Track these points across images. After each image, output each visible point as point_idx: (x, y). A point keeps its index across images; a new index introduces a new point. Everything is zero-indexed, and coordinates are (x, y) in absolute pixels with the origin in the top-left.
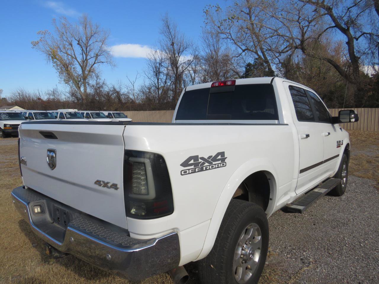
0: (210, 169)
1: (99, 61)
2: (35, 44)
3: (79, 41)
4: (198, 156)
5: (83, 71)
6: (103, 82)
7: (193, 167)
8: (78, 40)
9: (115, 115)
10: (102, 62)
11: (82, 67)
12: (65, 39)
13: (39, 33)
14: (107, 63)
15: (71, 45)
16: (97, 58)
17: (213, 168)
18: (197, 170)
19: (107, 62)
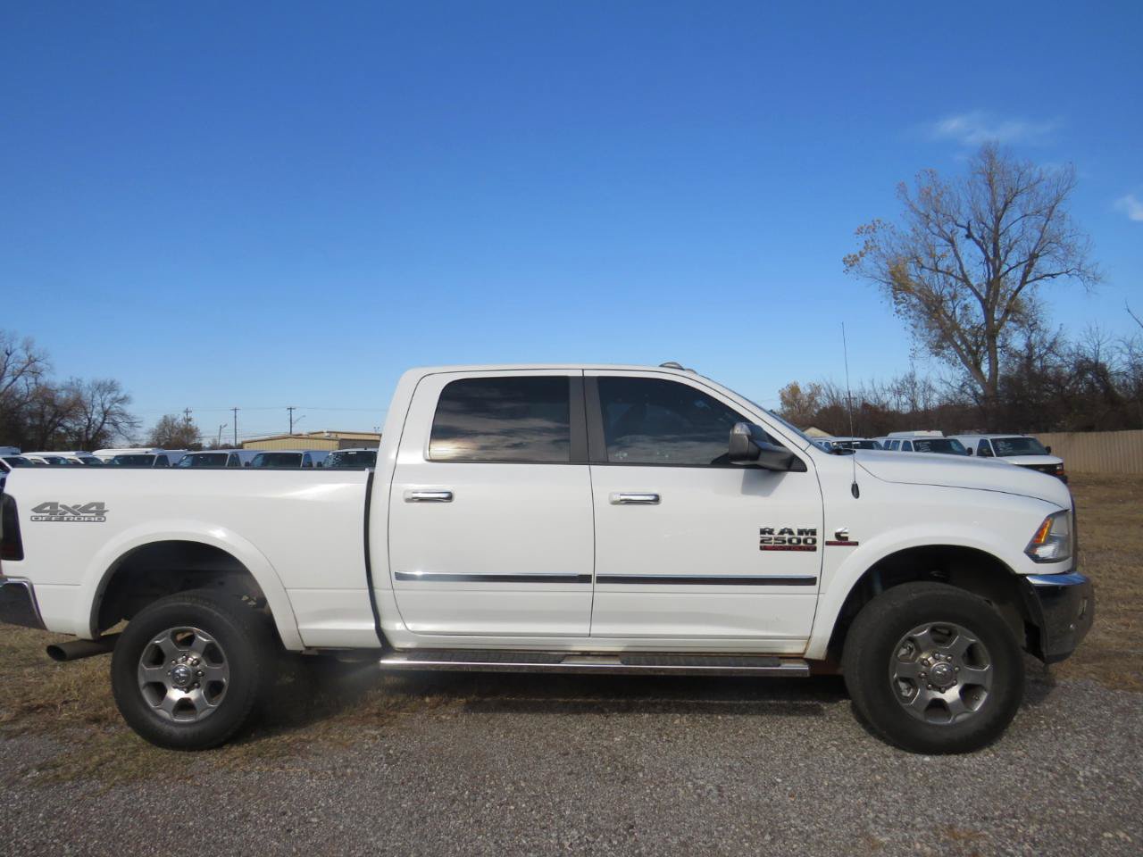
0: (73, 521)
1: (1038, 275)
2: (851, 262)
3: (968, 229)
4: (57, 504)
5: (988, 311)
6: (1055, 339)
7: (48, 514)
8: (967, 226)
9: (1001, 445)
10: (1052, 276)
11: (984, 303)
12: (936, 230)
13: (860, 231)
14: (1070, 275)
15: (952, 242)
16: (1031, 265)
17: (79, 520)
18: (53, 519)
19: (1067, 272)
